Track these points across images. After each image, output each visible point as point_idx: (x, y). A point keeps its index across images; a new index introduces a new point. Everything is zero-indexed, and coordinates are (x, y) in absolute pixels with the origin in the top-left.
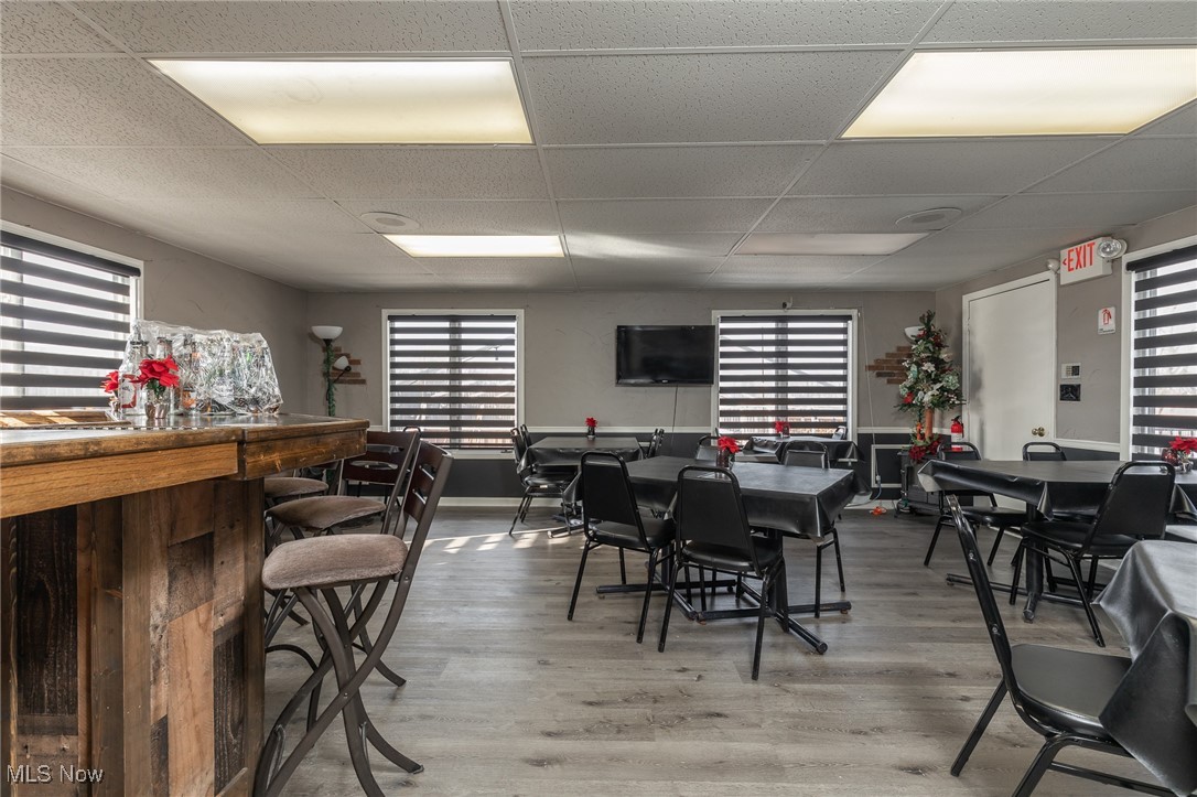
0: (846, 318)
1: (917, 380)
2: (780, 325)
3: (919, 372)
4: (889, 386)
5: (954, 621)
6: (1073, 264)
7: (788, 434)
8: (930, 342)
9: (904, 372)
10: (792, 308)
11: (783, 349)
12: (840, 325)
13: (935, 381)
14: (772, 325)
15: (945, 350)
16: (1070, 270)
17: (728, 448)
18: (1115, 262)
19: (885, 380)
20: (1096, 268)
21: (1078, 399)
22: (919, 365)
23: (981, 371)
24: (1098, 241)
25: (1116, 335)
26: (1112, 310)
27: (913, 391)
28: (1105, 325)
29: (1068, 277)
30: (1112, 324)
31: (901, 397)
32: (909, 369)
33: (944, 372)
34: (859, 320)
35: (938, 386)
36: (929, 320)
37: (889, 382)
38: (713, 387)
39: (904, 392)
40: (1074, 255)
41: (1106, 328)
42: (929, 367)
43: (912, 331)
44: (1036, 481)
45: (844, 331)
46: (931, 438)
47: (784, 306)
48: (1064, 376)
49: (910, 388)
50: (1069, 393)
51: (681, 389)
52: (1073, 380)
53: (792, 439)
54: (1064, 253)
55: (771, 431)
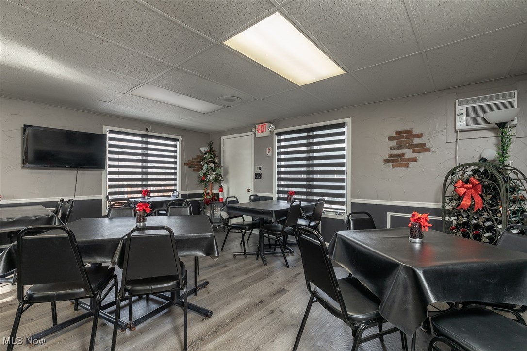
0: (176, 140)
1: (208, 170)
2: (144, 139)
3: (208, 167)
4: (193, 172)
5: (246, 274)
6: (260, 131)
7: (150, 196)
8: (211, 154)
9: (201, 167)
10: (151, 132)
11: (145, 152)
12: (173, 143)
13: (214, 171)
14: (140, 139)
15: (217, 158)
16: (259, 132)
17: (144, 210)
18: (271, 132)
19: (192, 169)
20: (266, 133)
21: (261, 178)
22: (208, 164)
23: (228, 167)
24: (268, 124)
25: (272, 157)
26: (271, 148)
27: (205, 175)
28: (269, 153)
29: (258, 135)
30: (270, 154)
31: (201, 177)
32: (203, 165)
33: (217, 167)
34: (182, 141)
35: (215, 173)
36: (211, 145)
37: (194, 171)
38: (104, 172)
39: (202, 175)
40: (260, 127)
41: (269, 154)
42: (212, 165)
43: (204, 149)
44: (270, 210)
45: (175, 146)
46: (212, 195)
47: (147, 130)
48: (256, 170)
49: (204, 173)
50: (258, 176)
51: (80, 172)
52: (259, 172)
53: (152, 200)
54: (257, 126)
55: (140, 195)
